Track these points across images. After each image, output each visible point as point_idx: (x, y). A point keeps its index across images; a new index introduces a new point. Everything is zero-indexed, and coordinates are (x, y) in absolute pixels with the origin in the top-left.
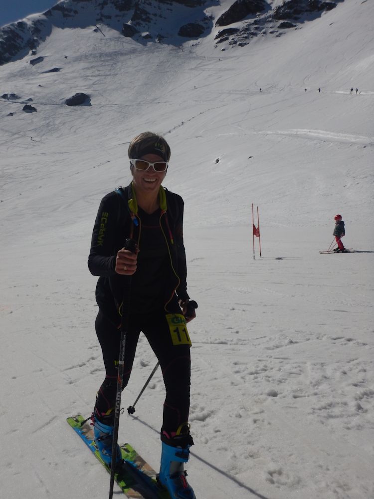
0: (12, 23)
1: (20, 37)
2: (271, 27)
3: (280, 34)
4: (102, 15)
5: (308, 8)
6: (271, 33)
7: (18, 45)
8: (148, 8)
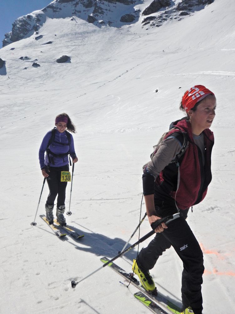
0: (24, 16)
1: (29, 24)
2: (175, 15)
3: (181, 19)
4: (76, 11)
5: (197, 3)
6: (175, 18)
7: (28, 29)
8: (102, 6)
